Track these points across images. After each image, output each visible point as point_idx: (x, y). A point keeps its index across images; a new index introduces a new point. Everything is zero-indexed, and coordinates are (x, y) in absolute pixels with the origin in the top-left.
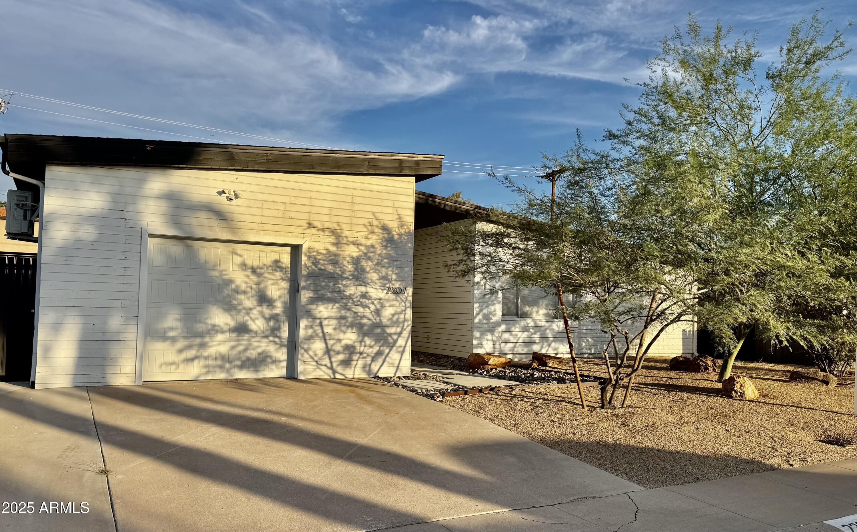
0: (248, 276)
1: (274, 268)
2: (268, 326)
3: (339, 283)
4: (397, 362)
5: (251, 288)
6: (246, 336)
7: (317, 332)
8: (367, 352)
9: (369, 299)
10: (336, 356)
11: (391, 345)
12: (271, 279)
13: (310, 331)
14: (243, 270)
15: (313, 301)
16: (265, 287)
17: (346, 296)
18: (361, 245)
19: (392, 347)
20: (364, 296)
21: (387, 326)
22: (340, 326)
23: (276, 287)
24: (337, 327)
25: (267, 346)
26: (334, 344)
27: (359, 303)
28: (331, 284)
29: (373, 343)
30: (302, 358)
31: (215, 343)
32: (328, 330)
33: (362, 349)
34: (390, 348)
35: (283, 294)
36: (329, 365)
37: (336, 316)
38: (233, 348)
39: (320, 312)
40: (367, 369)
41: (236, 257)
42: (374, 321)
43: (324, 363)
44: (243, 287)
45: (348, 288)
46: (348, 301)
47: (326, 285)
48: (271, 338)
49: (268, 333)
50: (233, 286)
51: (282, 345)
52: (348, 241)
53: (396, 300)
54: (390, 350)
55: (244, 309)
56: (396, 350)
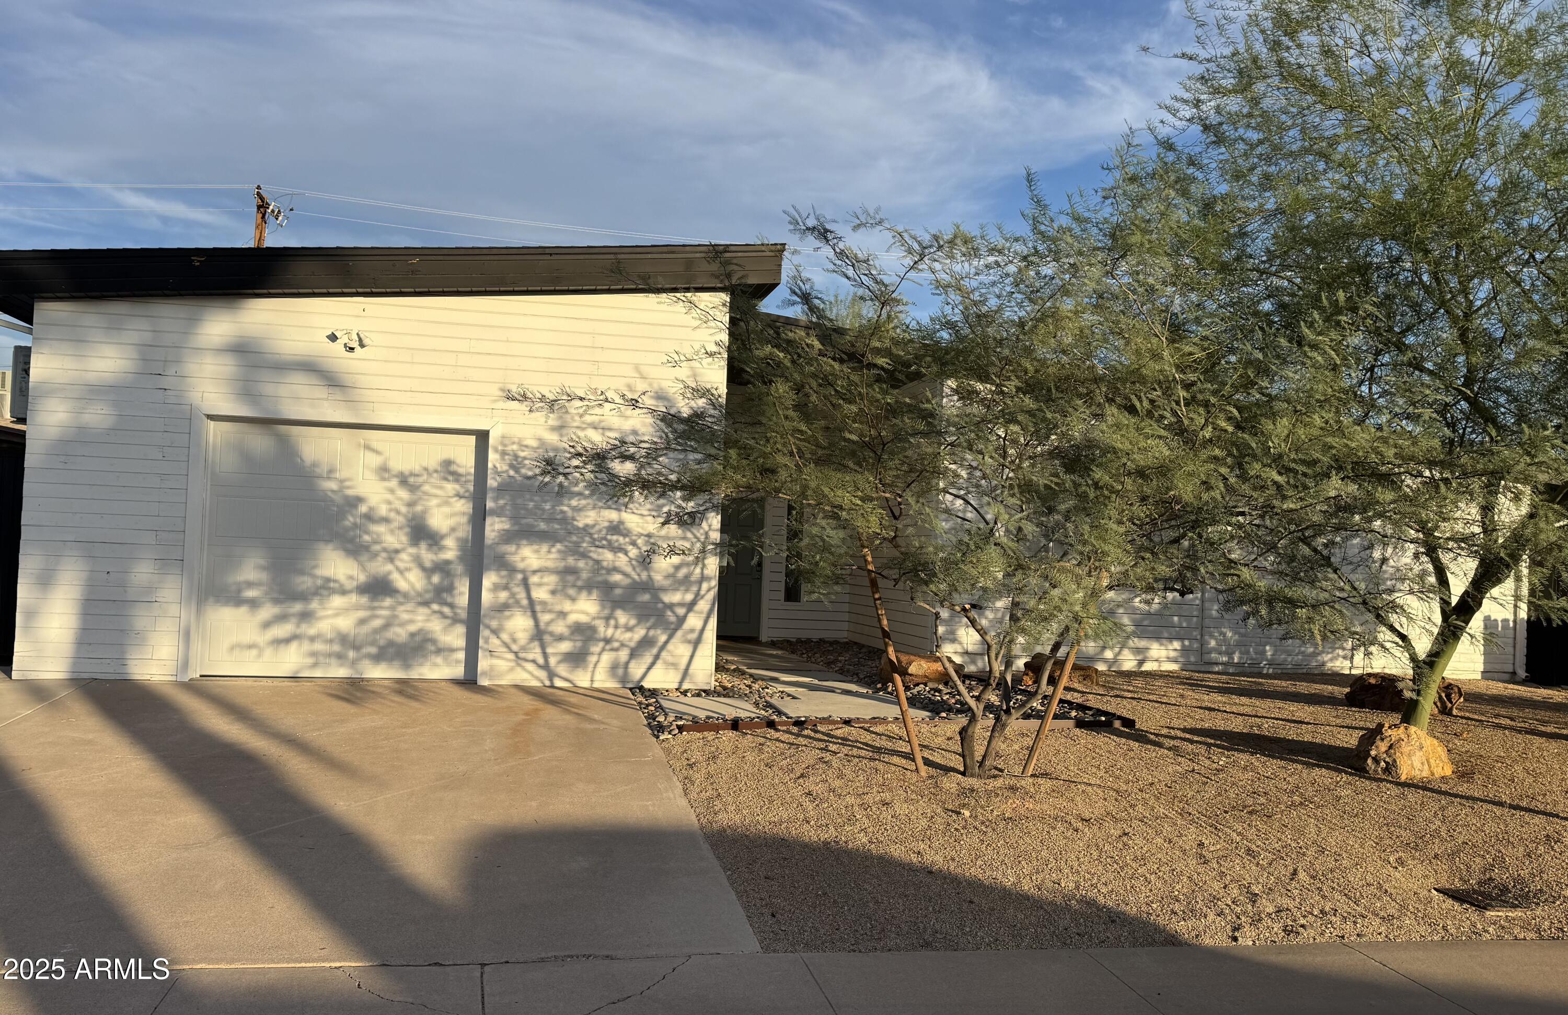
0: (392, 491)
1: (442, 474)
2: (430, 583)
3: (562, 504)
4: (684, 661)
5: (398, 512)
6: (388, 602)
7: (518, 597)
8: (621, 638)
9: (625, 536)
10: (555, 644)
11: (673, 626)
12: (436, 496)
13: (503, 595)
14: (383, 479)
15: (509, 537)
16: (425, 512)
17: (578, 528)
18: (610, 429)
19: (675, 630)
20: (616, 528)
21: (664, 589)
22: (565, 587)
23: (446, 510)
24: (559, 588)
25: (427, 620)
26: (552, 621)
27: (604, 542)
28: (547, 506)
29: (633, 622)
30: (486, 646)
31: (330, 612)
32: (540, 594)
33: (610, 632)
34: (669, 632)
35: (459, 524)
36: (541, 661)
37: (557, 568)
38: (362, 622)
39: (523, 559)
40: (620, 671)
41: (369, 454)
42: (636, 577)
43: (530, 656)
44: (383, 510)
45: (582, 514)
46: (582, 538)
47: (537, 507)
48: (435, 607)
49: (428, 596)
50: (363, 509)
51: (455, 620)
52: (583, 423)
53: (684, 538)
54: (670, 637)
55: (385, 550)
56: (683, 636)
